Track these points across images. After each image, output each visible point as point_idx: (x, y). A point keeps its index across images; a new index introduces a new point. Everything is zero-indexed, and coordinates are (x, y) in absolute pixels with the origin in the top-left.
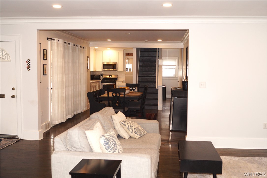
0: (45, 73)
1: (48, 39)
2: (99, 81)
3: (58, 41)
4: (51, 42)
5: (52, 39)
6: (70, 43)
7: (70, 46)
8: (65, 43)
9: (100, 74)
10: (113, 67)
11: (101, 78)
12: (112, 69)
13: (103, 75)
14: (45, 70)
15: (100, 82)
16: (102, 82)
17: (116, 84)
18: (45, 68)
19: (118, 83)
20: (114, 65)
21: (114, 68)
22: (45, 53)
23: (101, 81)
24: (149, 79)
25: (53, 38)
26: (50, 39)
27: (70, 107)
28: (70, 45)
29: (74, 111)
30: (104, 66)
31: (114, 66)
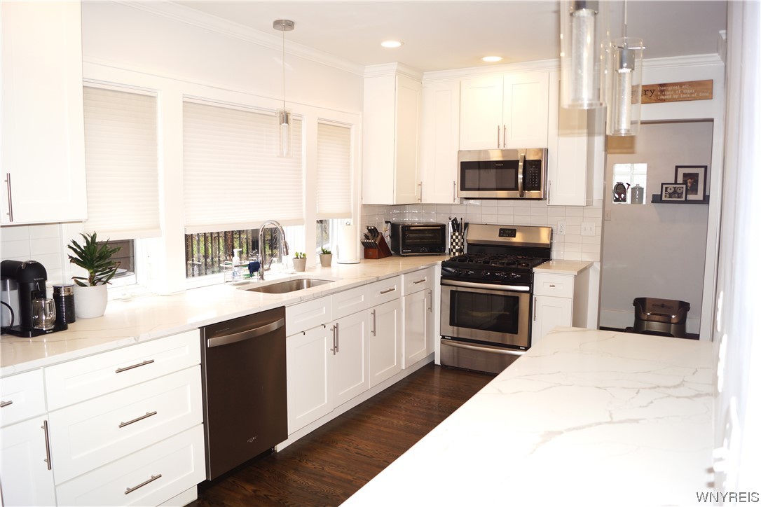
9: (444, 221)
10: (520, 176)
12: (517, 194)
13: (467, 225)
16: (448, 271)
17: (531, 292)
19: (548, 287)
21: (526, 187)
23: (443, 262)
31: (527, 174)
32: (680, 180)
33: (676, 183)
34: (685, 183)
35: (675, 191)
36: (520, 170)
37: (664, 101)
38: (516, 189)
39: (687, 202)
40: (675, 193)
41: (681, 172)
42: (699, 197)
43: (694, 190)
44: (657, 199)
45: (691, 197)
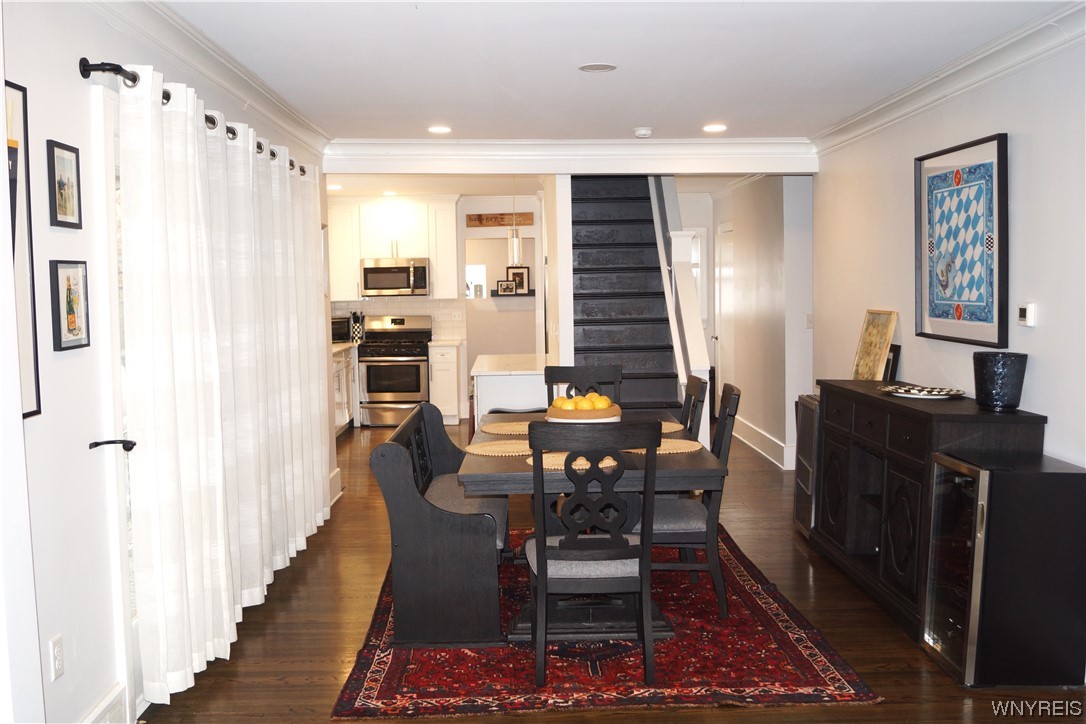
0: (70, 331)
1: (86, 68)
2: (351, 348)
3: (167, 96)
4: (113, 94)
5: (116, 69)
6: (239, 127)
7: (235, 147)
8: (210, 120)
9: (348, 315)
10: (412, 278)
11: (356, 330)
12: (408, 291)
13: (364, 317)
14: (71, 311)
15: (355, 353)
16: (363, 351)
17: (427, 361)
18: (69, 290)
19: (439, 356)
20: (415, 268)
21: (416, 286)
22: (66, 172)
23: (356, 345)
24: (622, 332)
25: (128, 68)
26: (103, 67)
27: (253, 536)
28: (239, 141)
29: (273, 551)
30: (369, 275)
31: (417, 277)
32: (511, 278)
33: (508, 281)
34: (514, 280)
35: (508, 287)
36: (412, 274)
37: (503, 225)
38: (409, 287)
39: (517, 295)
40: (507, 288)
41: (511, 271)
42: (525, 291)
43: (520, 285)
44: (494, 294)
45: (520, 291)
